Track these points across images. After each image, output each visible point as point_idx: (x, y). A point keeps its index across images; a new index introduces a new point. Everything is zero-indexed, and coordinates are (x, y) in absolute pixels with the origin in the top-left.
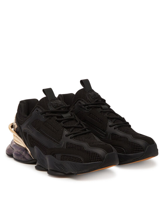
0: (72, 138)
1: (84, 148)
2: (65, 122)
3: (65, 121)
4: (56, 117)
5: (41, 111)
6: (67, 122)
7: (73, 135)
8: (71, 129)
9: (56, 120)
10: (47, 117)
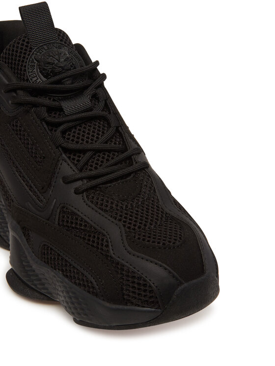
0: (82, 192)
1: (107, 246)
2: (70, 129)
3: (70, 124)
4: (44, 109)
5: (7, 83)
6: (75, 127)
7: (85, 184)
8: (84, 158)
9: (44, 120)
10: (20, 104)
